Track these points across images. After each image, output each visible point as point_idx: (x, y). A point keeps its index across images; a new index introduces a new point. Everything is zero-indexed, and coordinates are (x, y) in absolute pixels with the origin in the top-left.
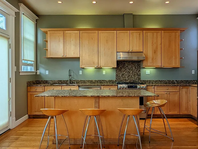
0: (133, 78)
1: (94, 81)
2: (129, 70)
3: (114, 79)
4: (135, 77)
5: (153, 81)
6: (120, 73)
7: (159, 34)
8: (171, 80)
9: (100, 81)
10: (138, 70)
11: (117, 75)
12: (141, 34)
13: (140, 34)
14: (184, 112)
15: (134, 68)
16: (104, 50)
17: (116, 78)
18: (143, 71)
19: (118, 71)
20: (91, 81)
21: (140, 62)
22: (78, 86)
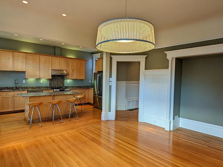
1: (34, 87)
2: (57, 80)
3: (48, 86)
4: (61, 84)
5: (71, 86)
6: (52, 82)
7: (75, 61)
8: (80, 86)
9: (39, 87)
10: (63, 80)
11: (50, 83)
13: (65, 60)
14: (87, 102)
15: (60, 79)
16: (44, 68)
17: (50, 85)
18: (65, 80)
20: (32, 87)
21: (64, 76)
22: (27, 91)
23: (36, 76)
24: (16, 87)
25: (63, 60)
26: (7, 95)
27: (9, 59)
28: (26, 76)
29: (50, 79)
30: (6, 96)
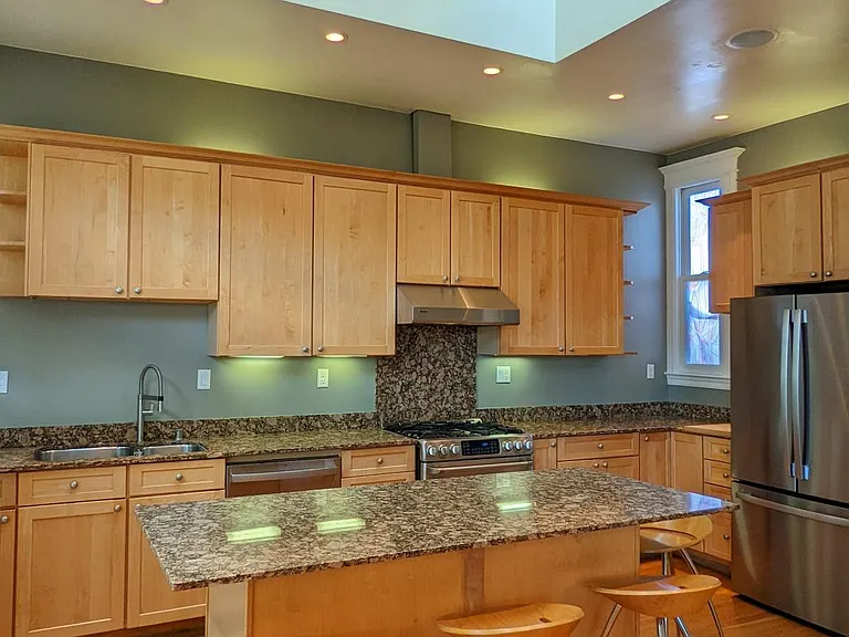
0: (448, 402)
1: (274, 423)
2: (431, 367)
3: (369, 409)
4: (455, 396)
5: (523, 410)
6: (393, 379)
7: (556, 217)
8: (584, 403)
9: (304, 421)
10: (469, 365)
11: (383, 391)
12: (492, 210)
13: (489, 208)
15: (451, 356)
16: (341, 271)
17: (378, 404)
18: (484, 366)
19: (385, 369)
20: (257, 422)
21: (474, 328)
22: (227, 457)
23: (290, 333)
24: (145, 424)
25: (472, 208)
26: (79, 494)
27: (103, 208)
28: (222, 335)
29: (377, 358)
30: (64, 511)
